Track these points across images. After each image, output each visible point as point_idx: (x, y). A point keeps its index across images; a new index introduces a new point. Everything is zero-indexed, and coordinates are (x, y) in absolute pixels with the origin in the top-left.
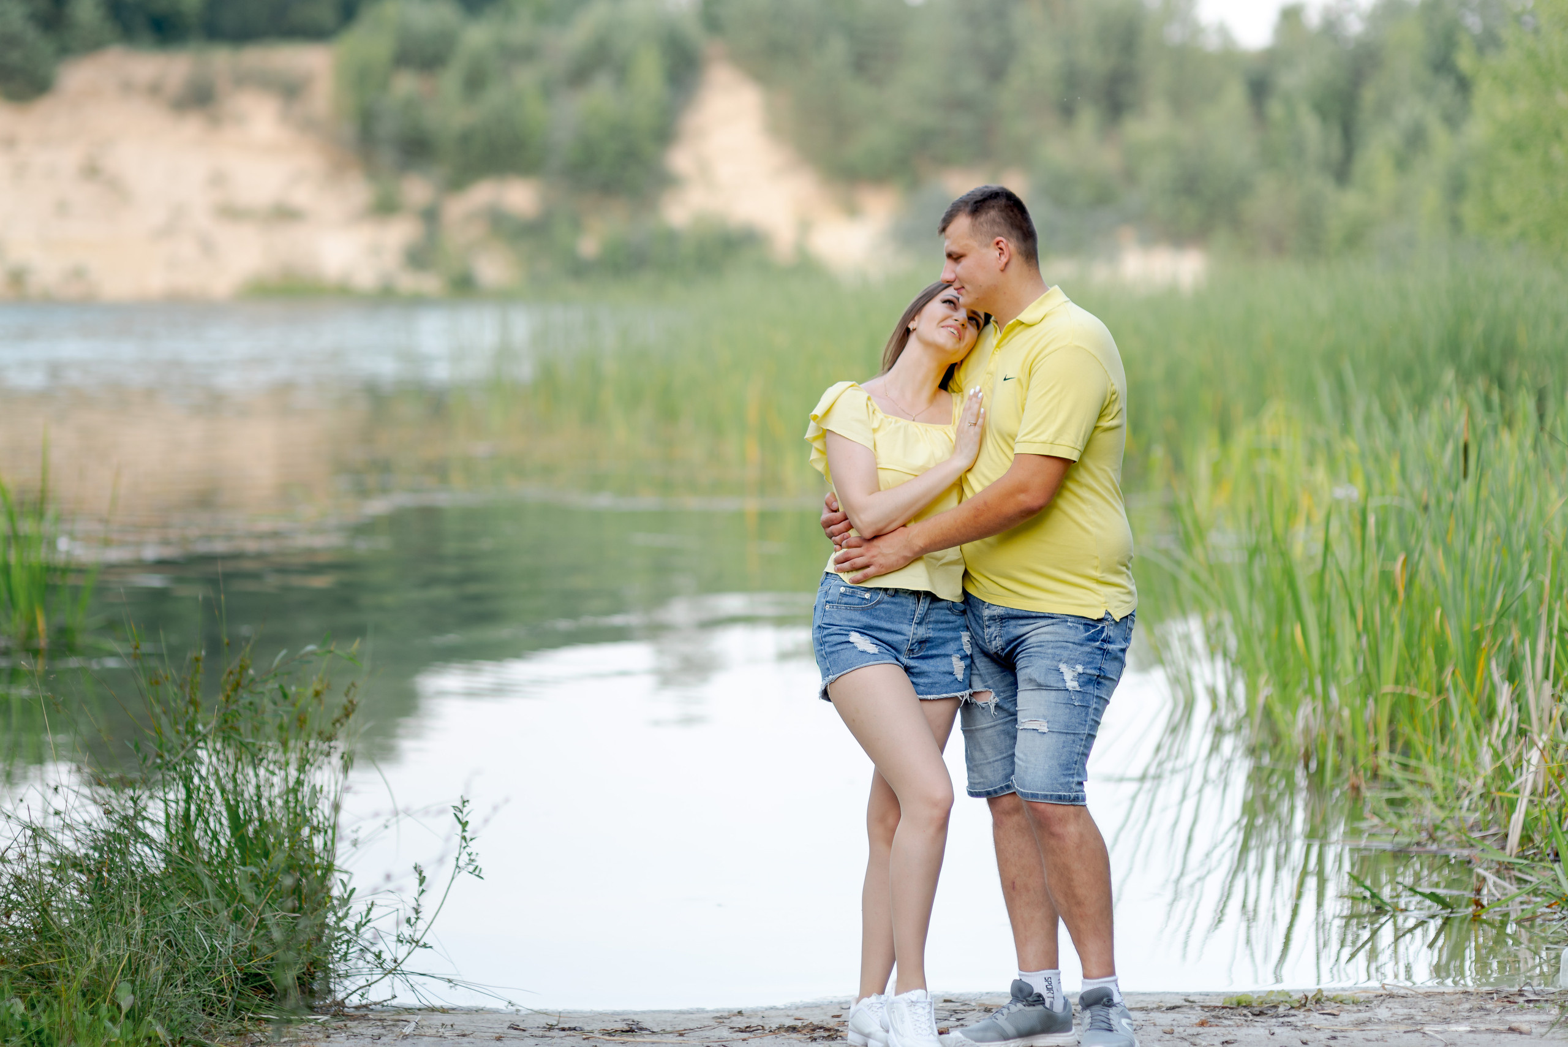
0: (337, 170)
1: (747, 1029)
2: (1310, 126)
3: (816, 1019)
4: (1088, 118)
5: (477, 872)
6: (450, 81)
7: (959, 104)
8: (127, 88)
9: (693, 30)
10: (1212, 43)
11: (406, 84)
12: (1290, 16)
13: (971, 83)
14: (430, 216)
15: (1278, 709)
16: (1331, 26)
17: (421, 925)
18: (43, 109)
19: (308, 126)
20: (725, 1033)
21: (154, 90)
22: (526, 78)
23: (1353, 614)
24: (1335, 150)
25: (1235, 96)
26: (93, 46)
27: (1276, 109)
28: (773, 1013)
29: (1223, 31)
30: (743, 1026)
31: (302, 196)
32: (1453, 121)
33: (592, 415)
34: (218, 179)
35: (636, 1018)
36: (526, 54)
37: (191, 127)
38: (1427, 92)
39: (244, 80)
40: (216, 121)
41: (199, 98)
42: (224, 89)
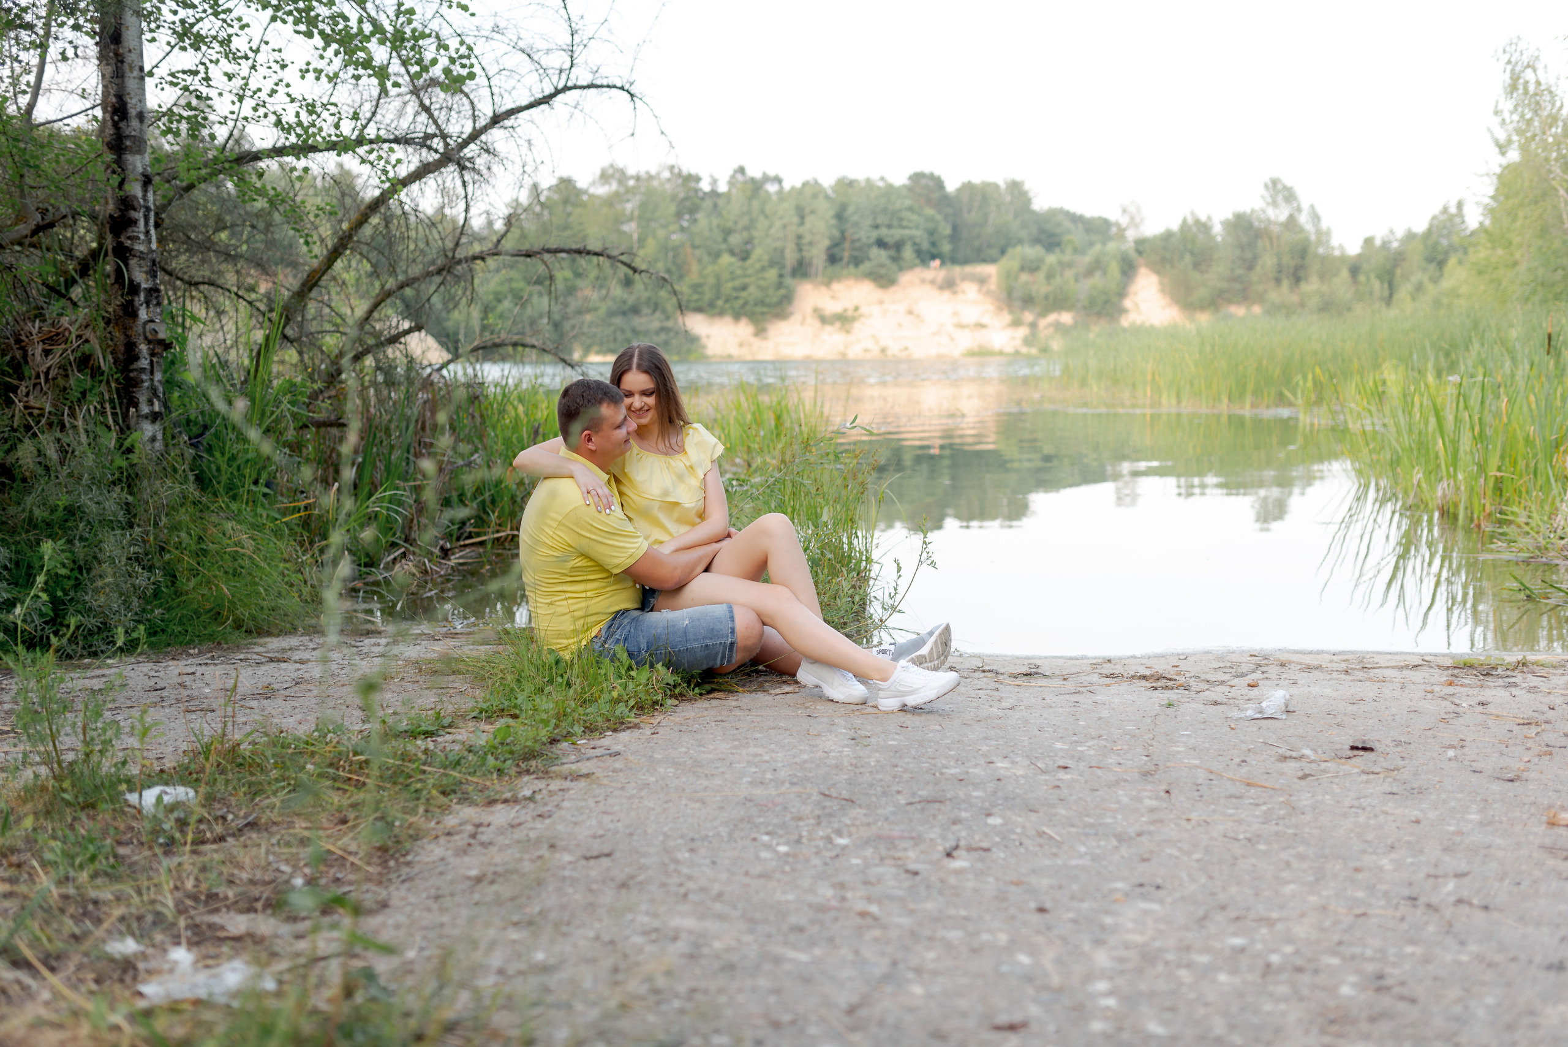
0: (1000, 309)
1: (1112, 676)
2: (1376, 284)
3: (1160, 667)
4: (1285, 283)
5: (933, 564)
6: (1041, 276)
7: (1236, 279)
8: (923, 281)
9: (1133, 254)
10: (1337, 253)
11: (1024, 277)
12: (1369, 241)
13: (1239, 271)
14: (1033, 326)
15: (1424, 485)
16: (1385, 245)
17: (898, 598)
18: (893, 289)
19: (988, 293)
20: (1095, 678)
21: (932, 282)
22: (1069, 274)
23: (1472, 428)
24: (1386, 293)
25: (1345, 274)
26: (911, 267)
27: (1362, 278)
28: (1132, 661)
29: (1341, 247)
30: (1108, 672)
31: (985, 320)
32: (1435, 281)
33: (1083, 383)
34: (955, 314)
35: (1038, 662)
36: (1070, 265)
37: (946, 295)
38: (1424, 270)
39: (964, 278)
40: (955, 293)
41: (949, 285)
42: (958, 281)
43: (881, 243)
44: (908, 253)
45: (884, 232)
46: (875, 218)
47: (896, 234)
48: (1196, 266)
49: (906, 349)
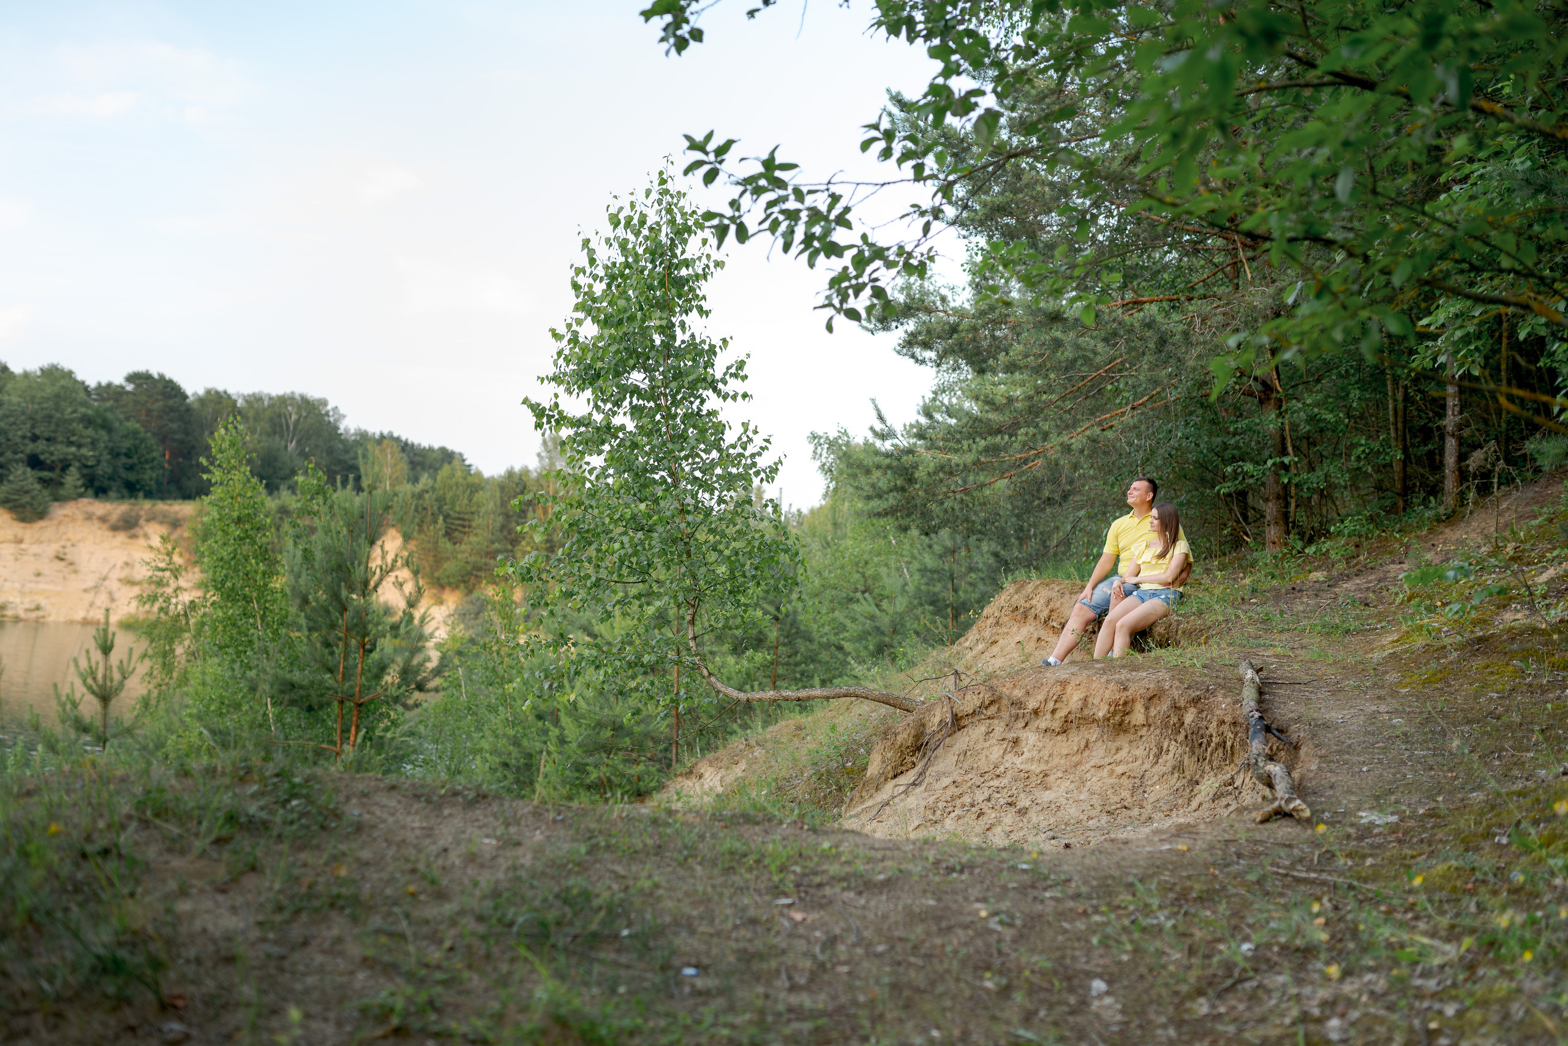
8: (89, 517)
18: (40, 525)
21: (103, 519)
26: (74, 497)
34: (127, 564)
37: (121, 537)
39: (149, 517)
40: (134, 537)
41: (128, 525)
42: (142, 522)
43: (35, 462)
44: (72, 478)
45: (41, 446)
46: (33, 427)
47: (60, 450)
48: (448, 534)
49: (38, 608)
